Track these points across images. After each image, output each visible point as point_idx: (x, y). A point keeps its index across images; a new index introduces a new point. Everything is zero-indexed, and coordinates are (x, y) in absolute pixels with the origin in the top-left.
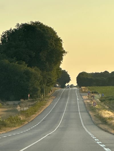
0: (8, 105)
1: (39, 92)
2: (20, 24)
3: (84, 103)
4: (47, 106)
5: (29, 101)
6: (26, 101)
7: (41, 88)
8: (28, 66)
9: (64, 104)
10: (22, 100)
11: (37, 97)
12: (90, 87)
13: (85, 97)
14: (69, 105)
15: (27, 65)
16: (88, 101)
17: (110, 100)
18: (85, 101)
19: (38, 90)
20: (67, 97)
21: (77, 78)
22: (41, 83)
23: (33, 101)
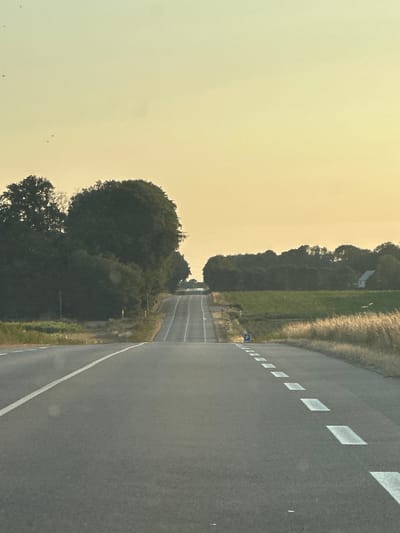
0: (88, 327)
1: (139, 306)
2: (103, 182)
3: (214, 326)
4: (157, 330)
5: (124, 321)
6: (119, 321)
7: (142, 298)
8: (120, 261)
9: (183, 327)
10: (111, 320)
11: (137, 314)
12: (229, 295)
13: (216, 315)
14: (191, 328)
15: (118, 259)
16: (221, 322)
17: (257, 320)
18: (215, 323)
19: (137, 302)
20: (185, 314)
21: (204, 269)
22: (142, 291)
23: (130, 322)
